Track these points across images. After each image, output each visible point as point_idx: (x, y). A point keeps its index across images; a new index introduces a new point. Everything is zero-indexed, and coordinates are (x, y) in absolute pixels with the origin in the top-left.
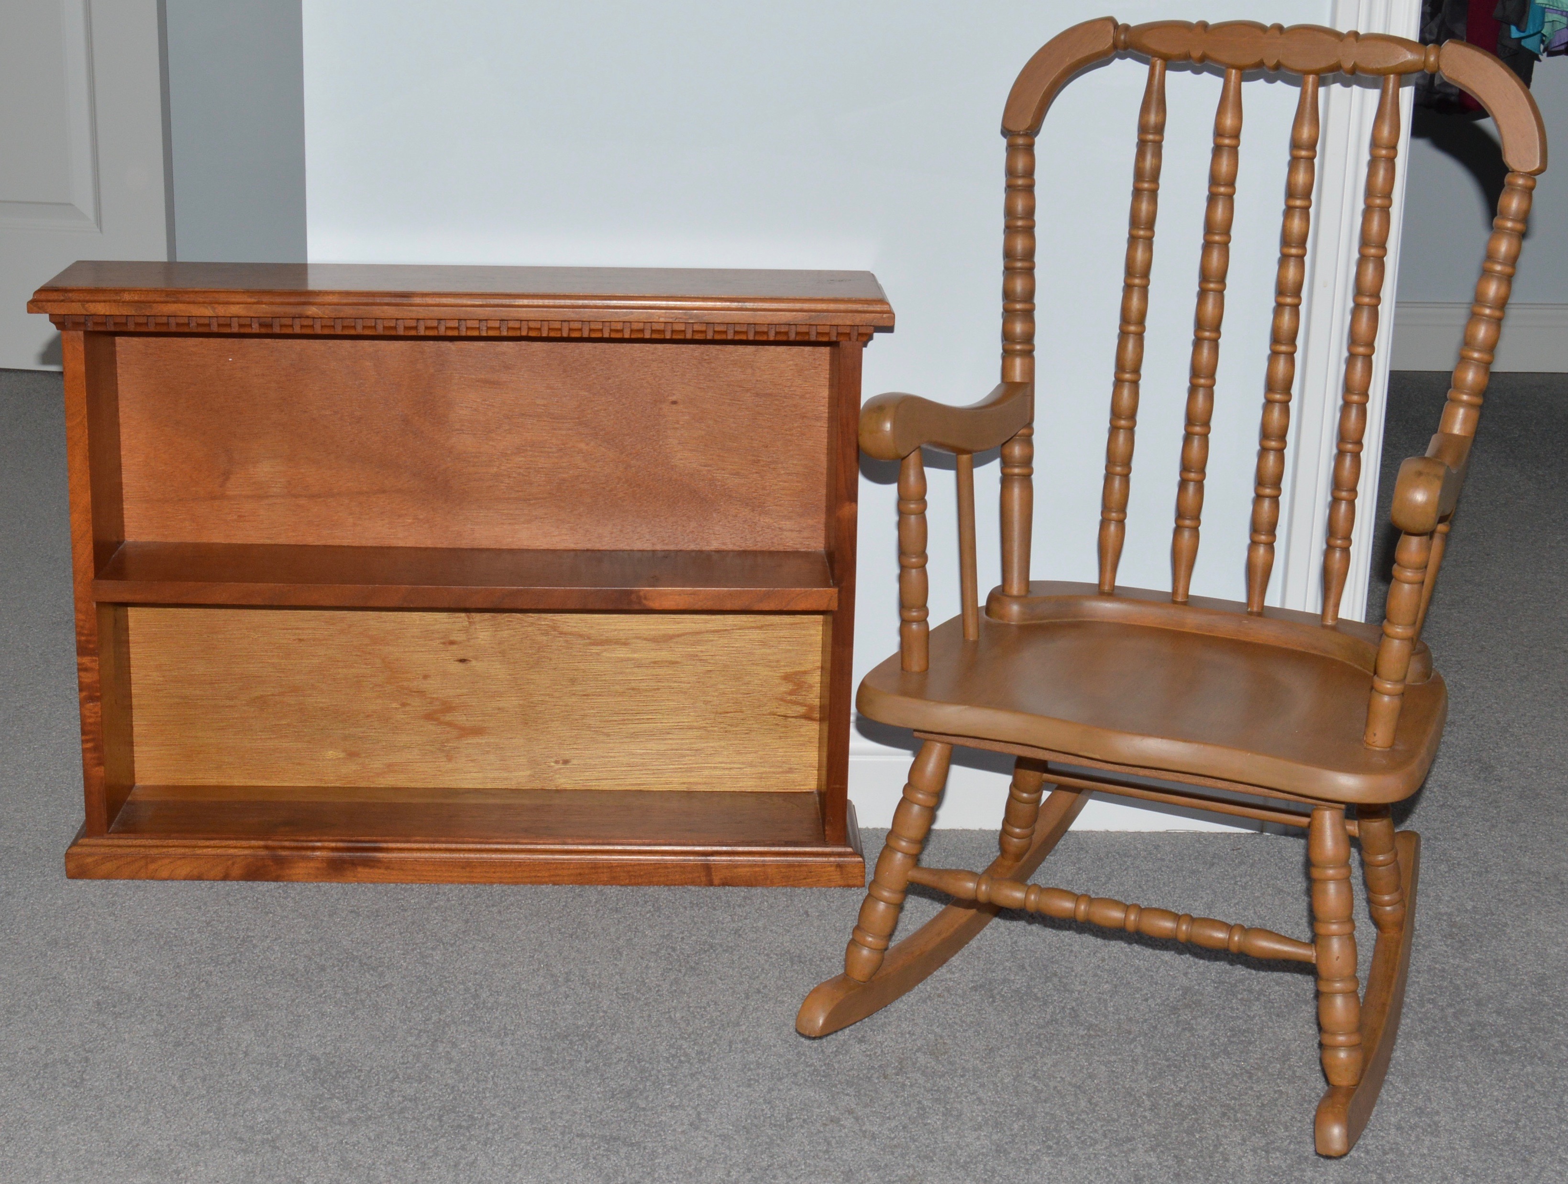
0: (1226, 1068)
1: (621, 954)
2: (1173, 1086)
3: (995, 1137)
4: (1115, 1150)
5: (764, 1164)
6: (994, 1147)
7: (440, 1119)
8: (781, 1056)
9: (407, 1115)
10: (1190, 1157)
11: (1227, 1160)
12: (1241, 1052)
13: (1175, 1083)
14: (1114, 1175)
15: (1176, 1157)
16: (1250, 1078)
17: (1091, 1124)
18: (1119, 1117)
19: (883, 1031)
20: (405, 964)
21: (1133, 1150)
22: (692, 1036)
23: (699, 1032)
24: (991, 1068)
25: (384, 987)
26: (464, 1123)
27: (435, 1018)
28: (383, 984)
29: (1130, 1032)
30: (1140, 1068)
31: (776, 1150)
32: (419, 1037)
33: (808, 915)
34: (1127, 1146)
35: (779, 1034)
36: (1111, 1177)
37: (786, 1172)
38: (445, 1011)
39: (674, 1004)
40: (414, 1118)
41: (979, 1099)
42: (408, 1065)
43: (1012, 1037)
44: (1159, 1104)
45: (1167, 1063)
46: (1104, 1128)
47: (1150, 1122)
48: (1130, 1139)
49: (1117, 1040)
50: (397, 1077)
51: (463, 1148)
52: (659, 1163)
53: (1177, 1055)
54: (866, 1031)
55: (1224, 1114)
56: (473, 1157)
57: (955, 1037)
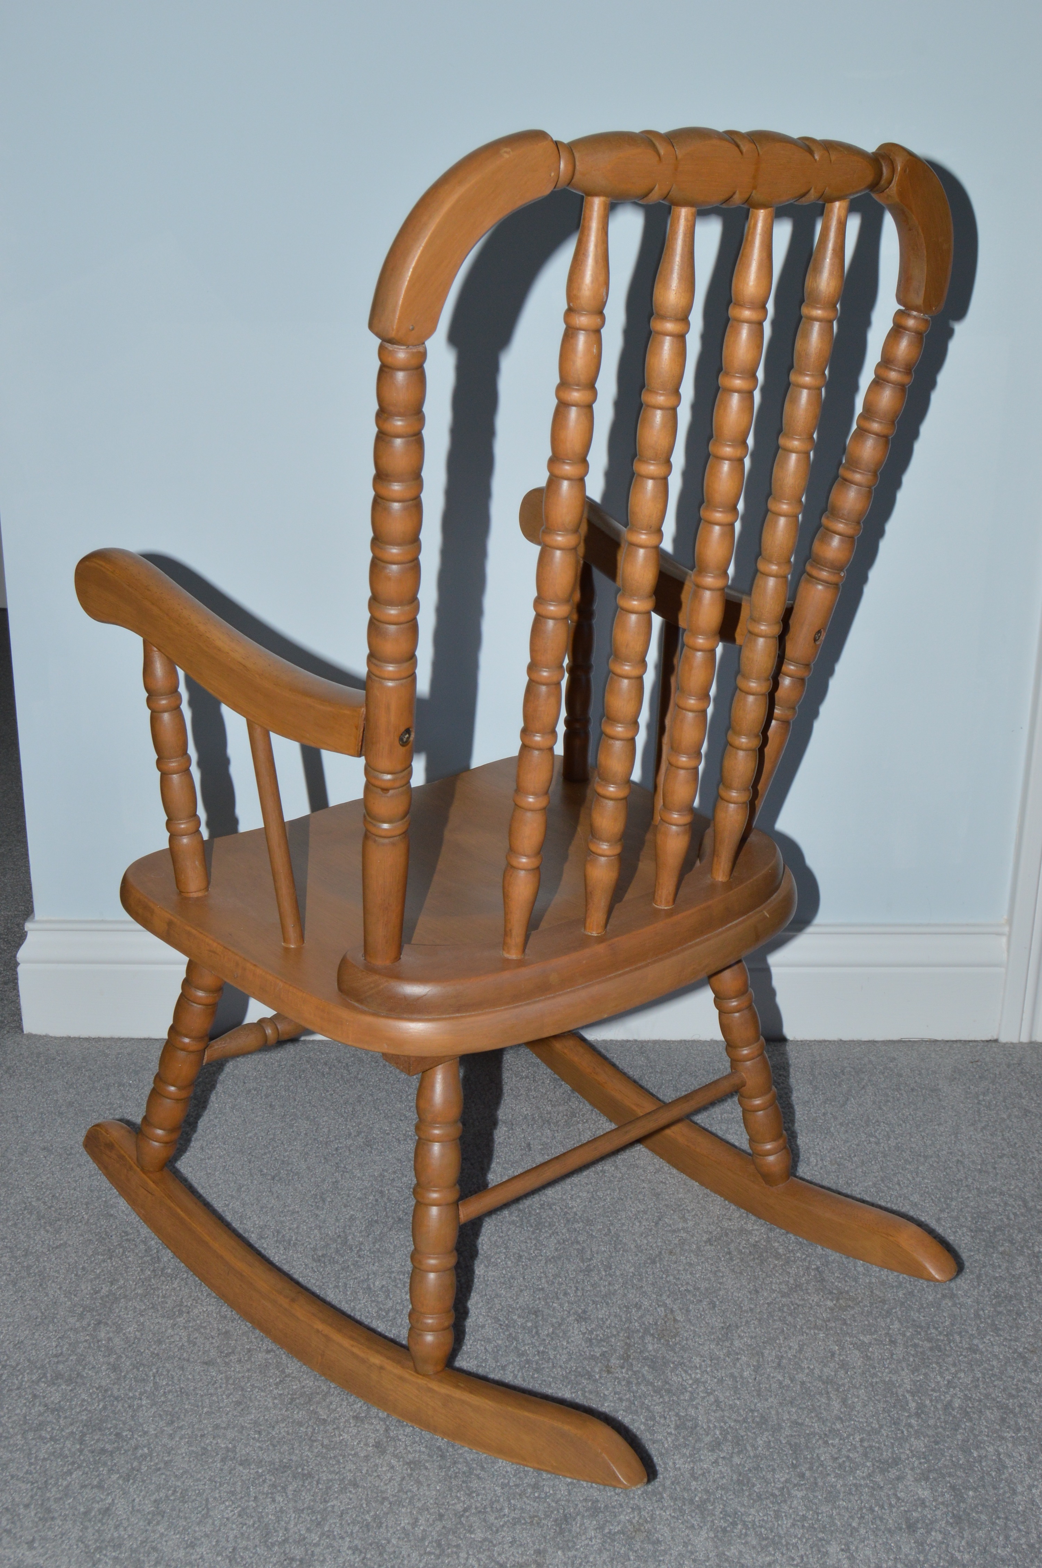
0: (996, 1349)
1: (324, 1201)
2: (938, 1377)
3: (736, 1460)
4: (879, 1478)
5: (459, 1507)
6: (735, 1477)
7: (81, 1441)
8: (489, 1341)
9: (43, 1433)
10: (970, 1489)
11: (1014, 1492)
12: (1011, 1327)
13: (941, 1374)
14: (881, 1519)
15: (953, 1488)
16: (1025, 1363)
17: (848, 1437)
18: (881, 1427)
19: (607, 1304)
20: (86, 1217)
21: (899, 1479)
22: (391, 1314)
23: (398, 1307)
24: (728, 1354)
25: (57, 1247)
26: (108, 1447)
27: (105, 1290)
28: (58, 1243)
29: (884, 1302)
30: (899, 1351)
31: (475, 1484)
32: (81, 1316)
33: (530, 1150)
34: (893, 1473)
35: (490, 1308)
36: (878, 1522)
37: (485, 1520)
38: (118, 1281)
39: (374, 1268)
40: (52, 1439)
41: (717, 1402)
42: (60, 1358)
43: (751, 1310)
44: (925, 1406)
45: (928, 1345)
46: (866, 1444)
47: (918, 1434)
48: (896, 1461)
49: (870, 1313)
50: (45, 1375)
51: (100, 1486)
52: (333, 1506)
53: (940, 1333)
54: (588, 1304)
55: (1003, 1420)
56: (109, 1500)
57: (688, 1311)
